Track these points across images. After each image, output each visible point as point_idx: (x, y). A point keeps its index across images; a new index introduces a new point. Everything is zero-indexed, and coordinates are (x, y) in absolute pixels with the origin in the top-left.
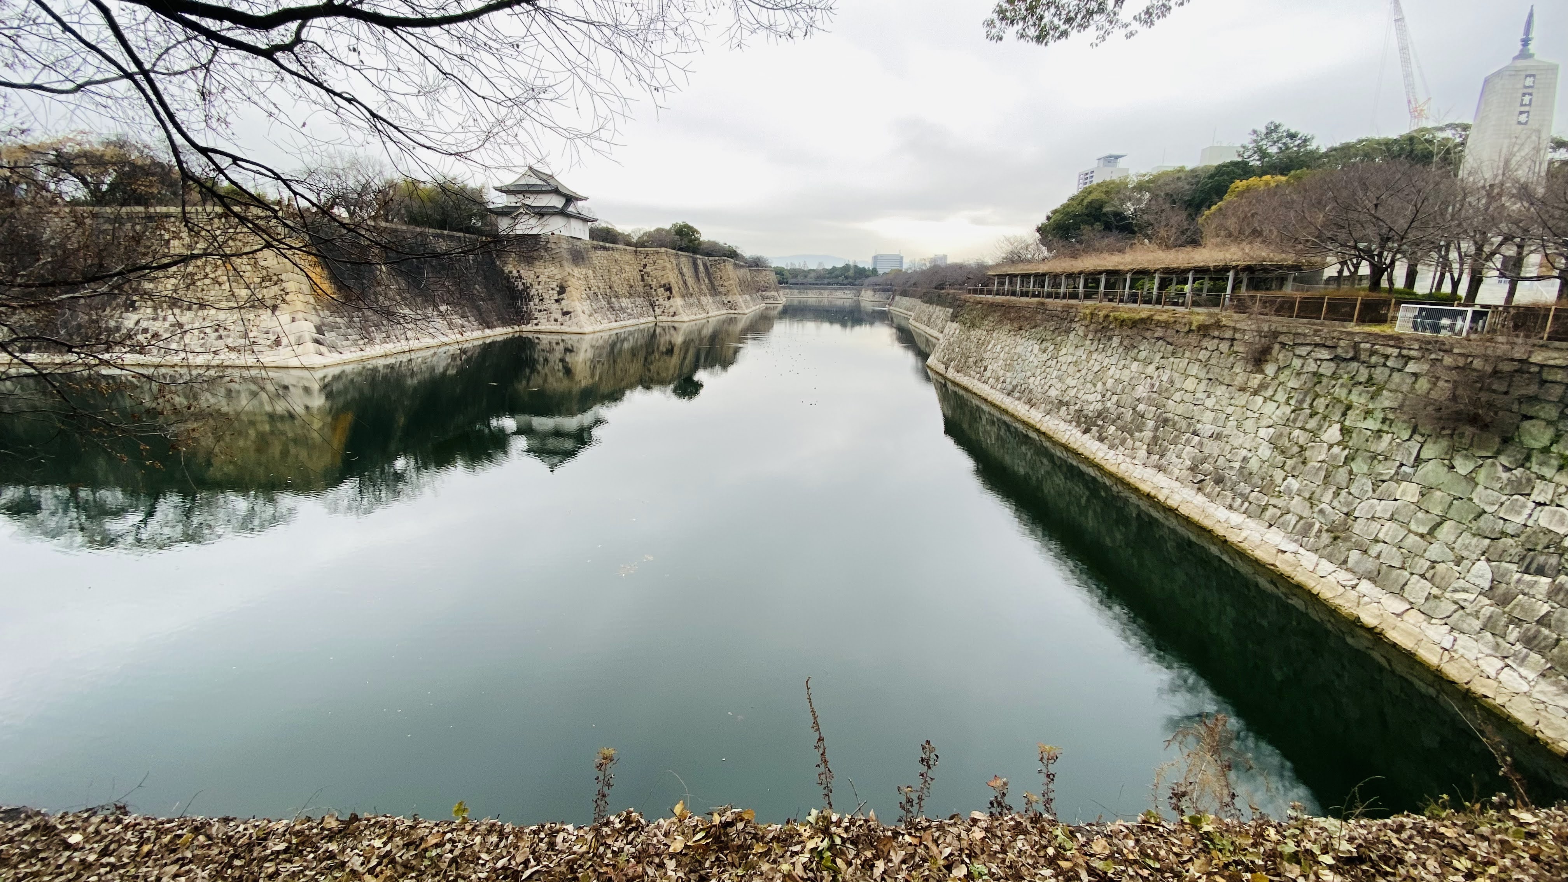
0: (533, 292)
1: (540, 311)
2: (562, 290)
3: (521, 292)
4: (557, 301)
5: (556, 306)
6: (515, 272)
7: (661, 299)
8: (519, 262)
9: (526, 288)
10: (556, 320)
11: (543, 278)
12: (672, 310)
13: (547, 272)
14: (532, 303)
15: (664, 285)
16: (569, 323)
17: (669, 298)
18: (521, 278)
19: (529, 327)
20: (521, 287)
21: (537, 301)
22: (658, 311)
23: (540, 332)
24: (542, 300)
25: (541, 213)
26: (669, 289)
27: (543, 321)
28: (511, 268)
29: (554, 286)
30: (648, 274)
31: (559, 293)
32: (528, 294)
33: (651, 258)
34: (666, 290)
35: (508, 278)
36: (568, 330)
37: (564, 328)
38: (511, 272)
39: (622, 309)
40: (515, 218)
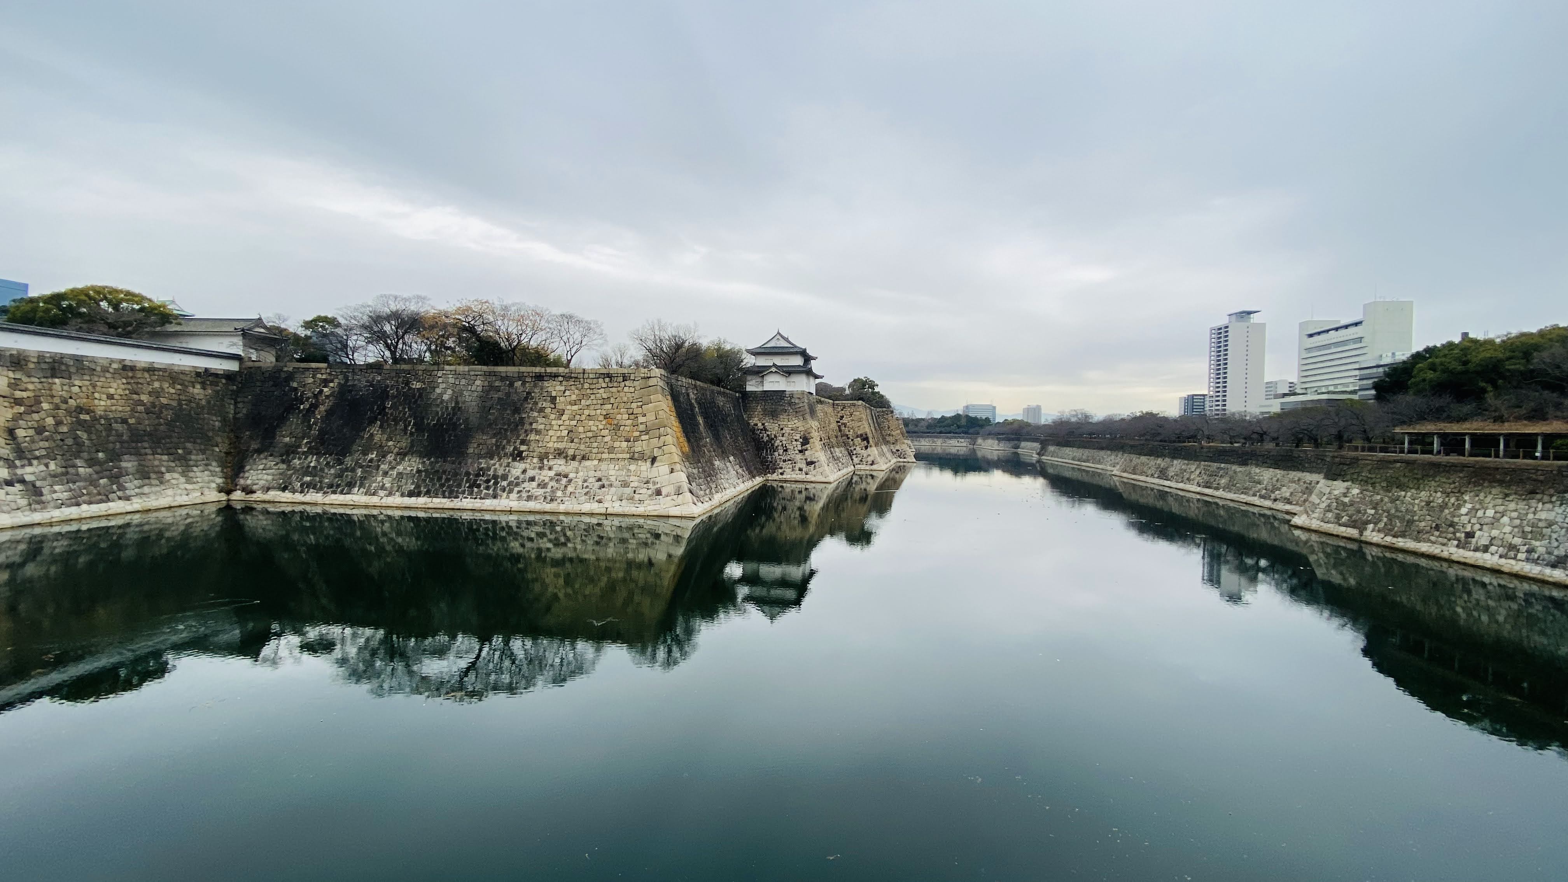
0: (777, 443)
1: (784, 461)
2: (806, 441)
3: (766, 443)
4: (801, 451)
5: (799, 457)
6: (760, 424)
7: (858, 448)
8: (765, 415)
9: (771, 440)
10: (801, 470)
11: (787, 430)
12: (870, 459)
13: (791, 424)
14: (776, 454)
15: (861, 435)
16: (814, 472)
17: (866, 448)
18: (766, 430)
19: (775, 476)
20: (766, 439)
21: (781, 451)
22: (856, 460)
23: (786, 481)
24: (786, 450)
25: (788, 372)
26: (865, 438)
27: (788, 471)
28: (756, 421)
29: (798, 438)
30: (845, 425)
31: (803, 444)
32: (773, 445)
33: (847, 411)
34: (863, 440)
35: (753, 431)
36: (813, 479)
37: (810, 478)
38: (756, 425)
39: (838, 459)
40: (763, 376)
